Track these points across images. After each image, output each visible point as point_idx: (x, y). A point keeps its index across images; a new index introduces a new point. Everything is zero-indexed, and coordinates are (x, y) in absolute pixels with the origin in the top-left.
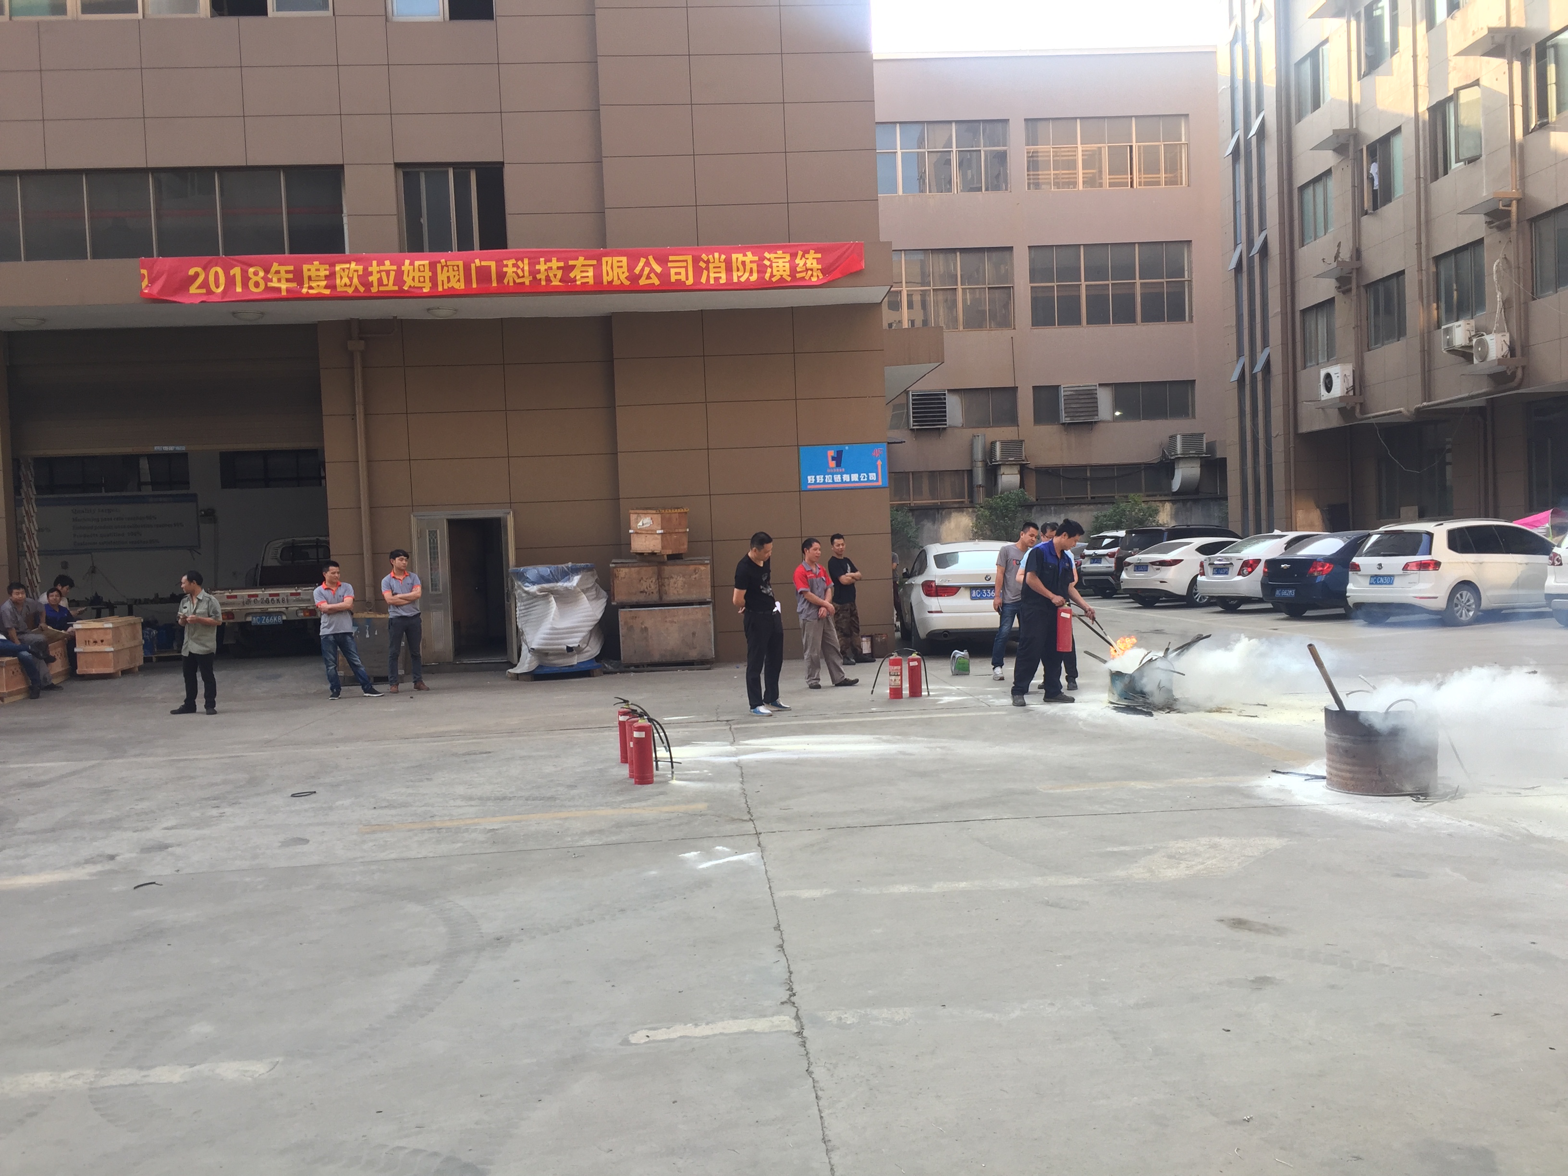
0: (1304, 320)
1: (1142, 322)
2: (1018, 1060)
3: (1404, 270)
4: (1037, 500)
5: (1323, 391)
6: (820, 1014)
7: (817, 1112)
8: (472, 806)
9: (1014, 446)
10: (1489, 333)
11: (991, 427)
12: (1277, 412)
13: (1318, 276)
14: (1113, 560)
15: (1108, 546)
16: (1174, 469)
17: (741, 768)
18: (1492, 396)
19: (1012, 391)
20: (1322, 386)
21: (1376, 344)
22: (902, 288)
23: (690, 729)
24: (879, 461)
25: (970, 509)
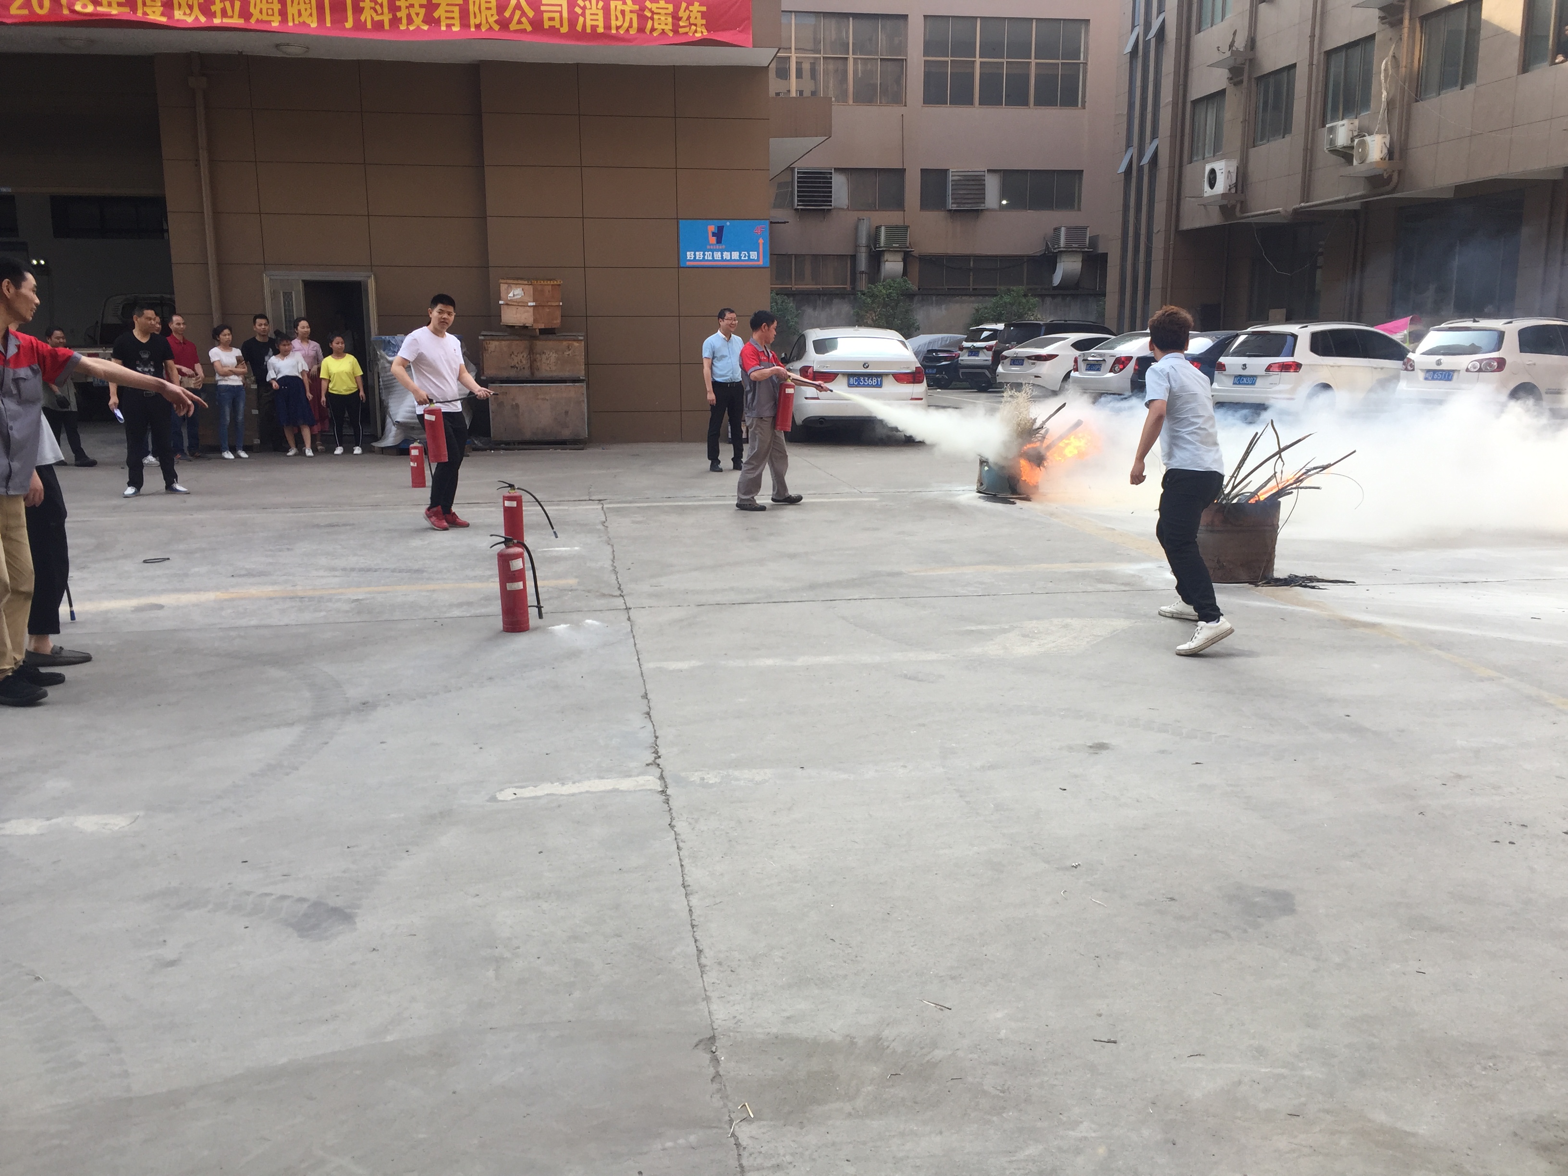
0: (1194, 111)
1: (1034, 105)
2: (869, 814)
3: (1296, 64)
4: (919, 289)
5: (1207, 187)
6: (683, 774)
7: (677, 861)
8: (335, 576)
9: (899, 232)
10: (1370, 134)
11: (878, 211)
12: (1160, 208)
13: (1211, 66)
14: (990, 353)
15: (986, 339)
16: (1057, 263)
17: (612, 546)
18: (1367, 200)
19: (900, 173)
20: (1206, 181)
21: (1262, 140)
22: (791, 53)
23: (561, 507)
24: (761, 239)
25: (852, 297)
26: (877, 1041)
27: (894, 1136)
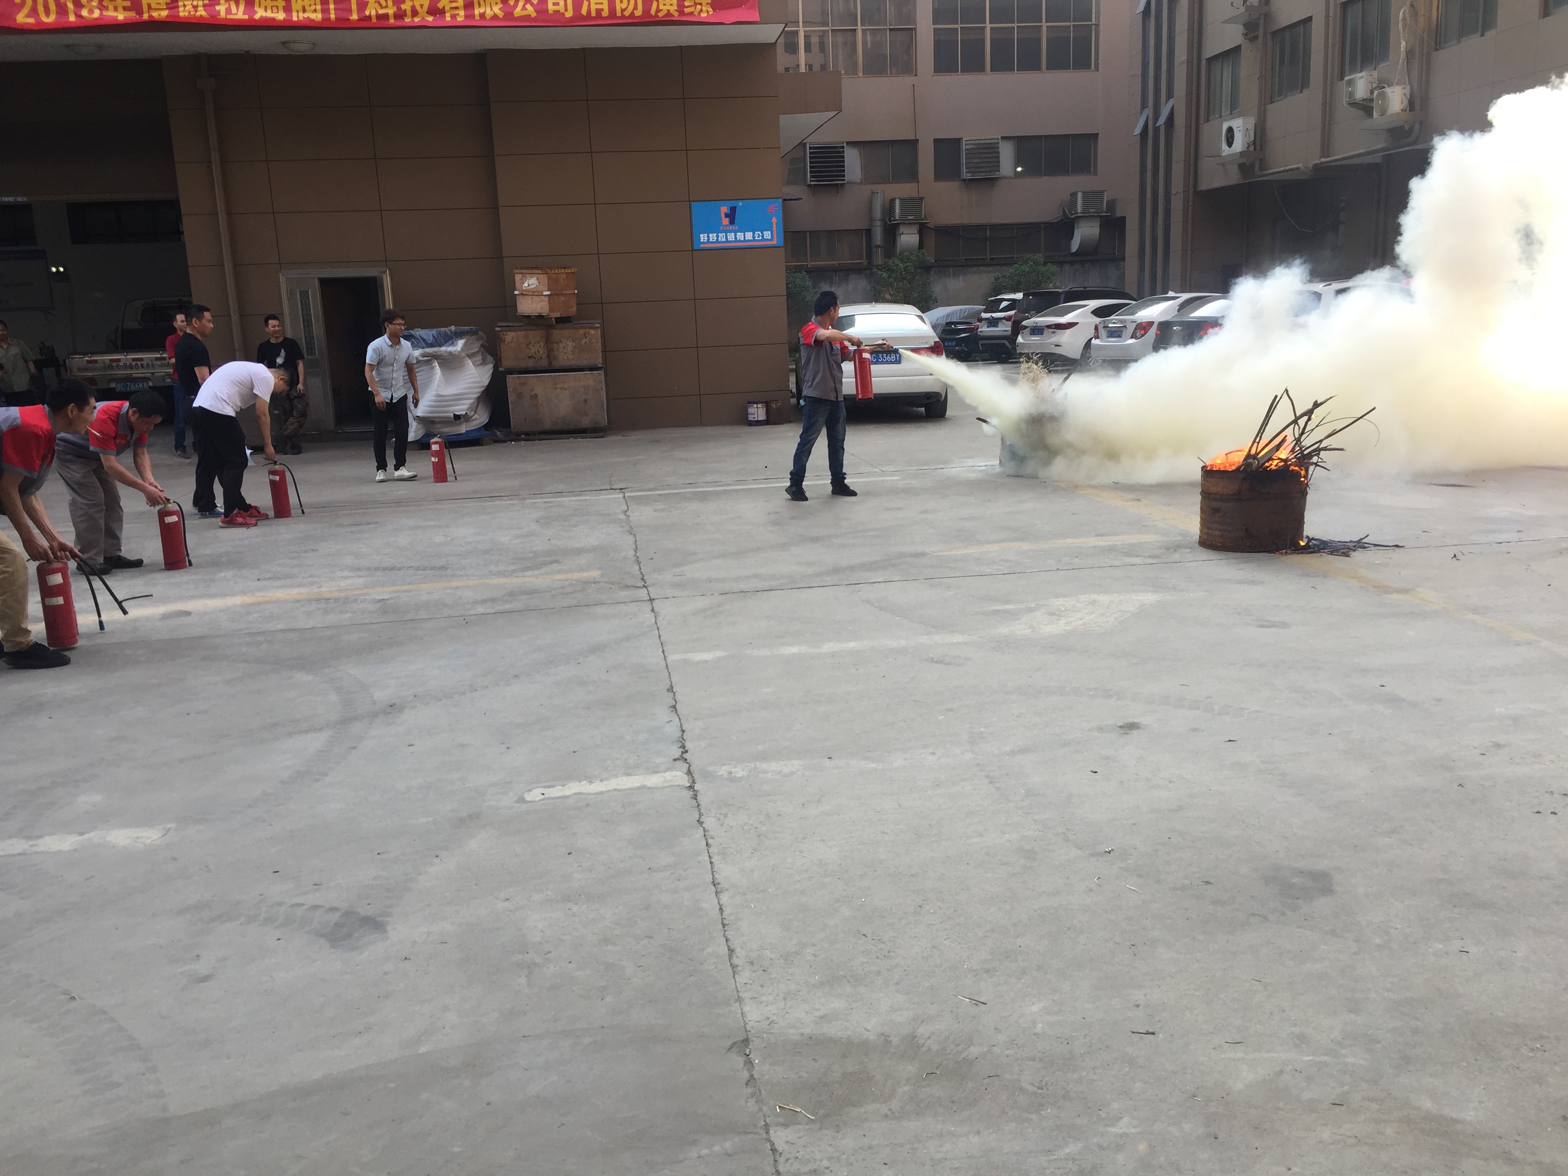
0: (1209, 69)
1: (1047, 69)
2: (899, 804)
3: (1311, 17)
4: (936, 261)
5: (1224, 146)
6: (710, 769)
7: (707, 858)
8: (360, 577)
9: (913, 204)
10: (1390, 85)
11: (892, 183)
12: (1178, 168)
13: (1225, 22)
14: (1010, 323)
15: (1005, 310)
16: (1074, 229)
17: (635, 535)
18: (1389, 152)
19: (913, 143)
20: (1223, 140)
21: (1279, 95)
22: (799, 27)
23: (583, 498)
24: (774, 218)
25: (868, 272)
26: (912, 1040)
27: (931, 1137)
